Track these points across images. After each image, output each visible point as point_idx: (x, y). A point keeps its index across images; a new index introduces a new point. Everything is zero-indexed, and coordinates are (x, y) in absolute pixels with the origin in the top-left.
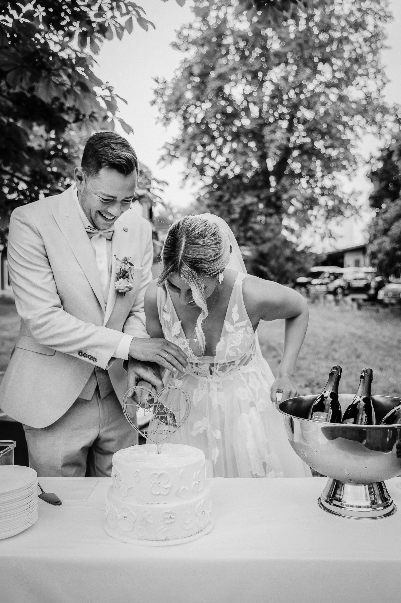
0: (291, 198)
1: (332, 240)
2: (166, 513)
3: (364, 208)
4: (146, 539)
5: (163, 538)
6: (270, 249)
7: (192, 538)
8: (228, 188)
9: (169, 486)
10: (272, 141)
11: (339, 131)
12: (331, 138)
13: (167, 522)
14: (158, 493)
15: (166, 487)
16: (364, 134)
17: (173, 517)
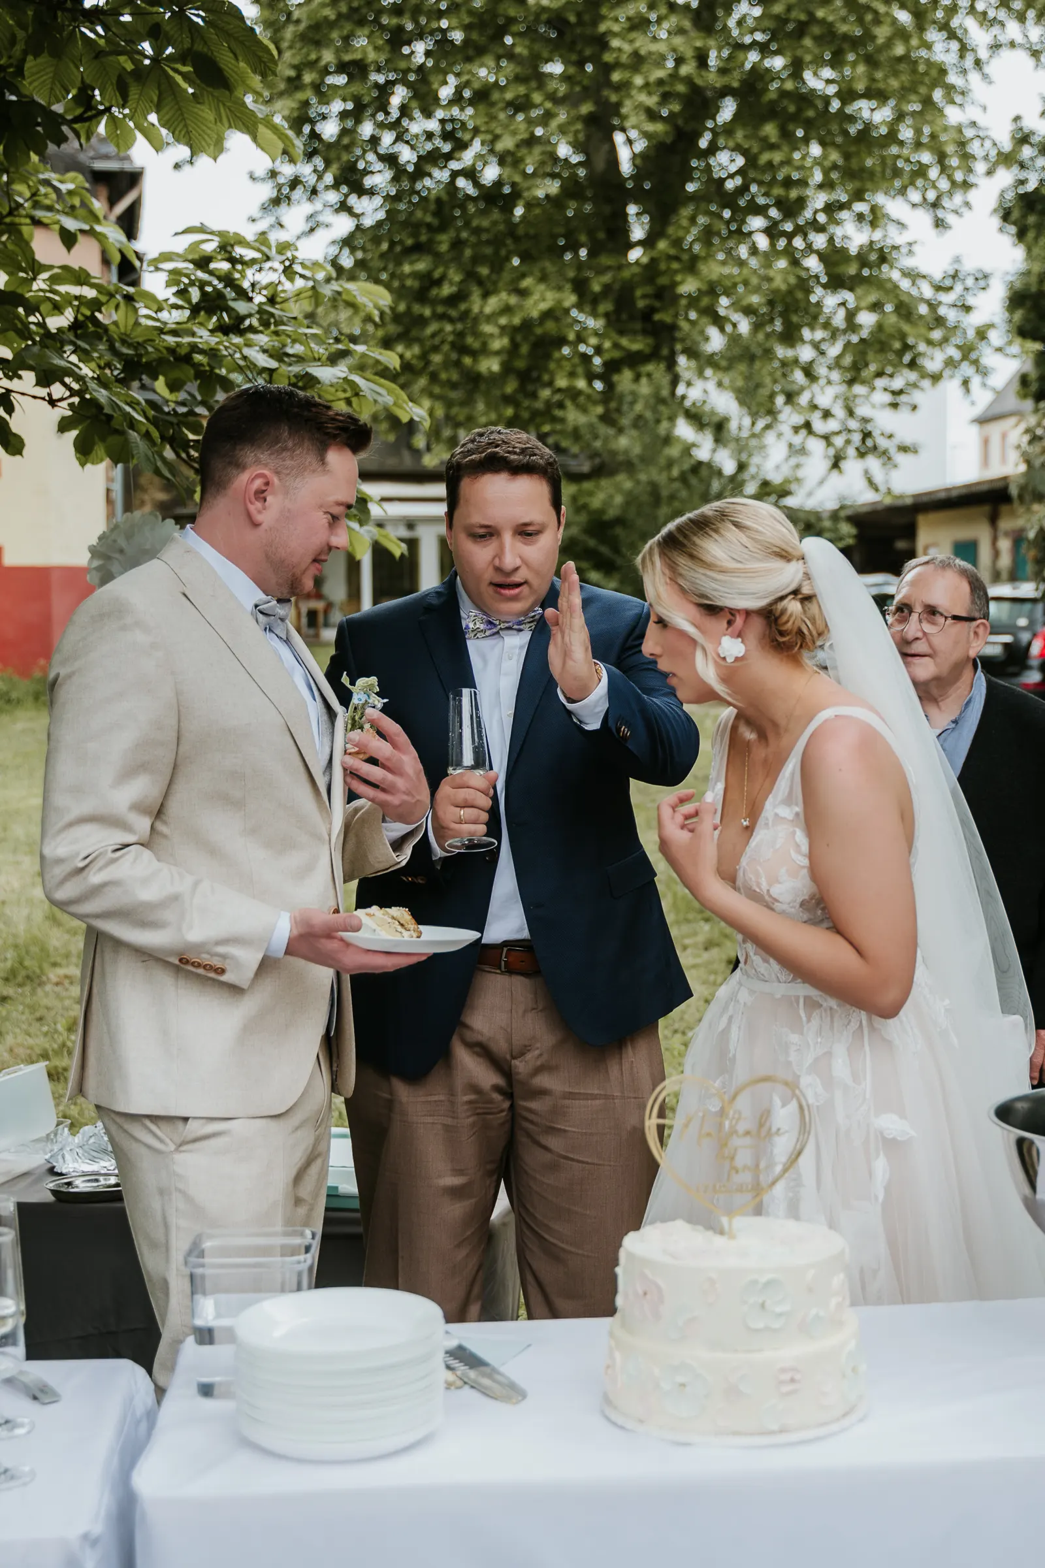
0: (712, 290)
1: (873, 463)
2: (783, 1370)
3: (996, 337)
4: (736, 1433)
5: (775, 1427)
6: (631, 500)
7: (834, 1427)
8: (457, 244)
9: (785, 1308)
10: (638, 61)
11: (901, 34)
12: (871, 61)
13: (786, 1388)
14: (761, 1325)
15: (778, 1309)
16: (996, 47)
17: (798, 1377)
